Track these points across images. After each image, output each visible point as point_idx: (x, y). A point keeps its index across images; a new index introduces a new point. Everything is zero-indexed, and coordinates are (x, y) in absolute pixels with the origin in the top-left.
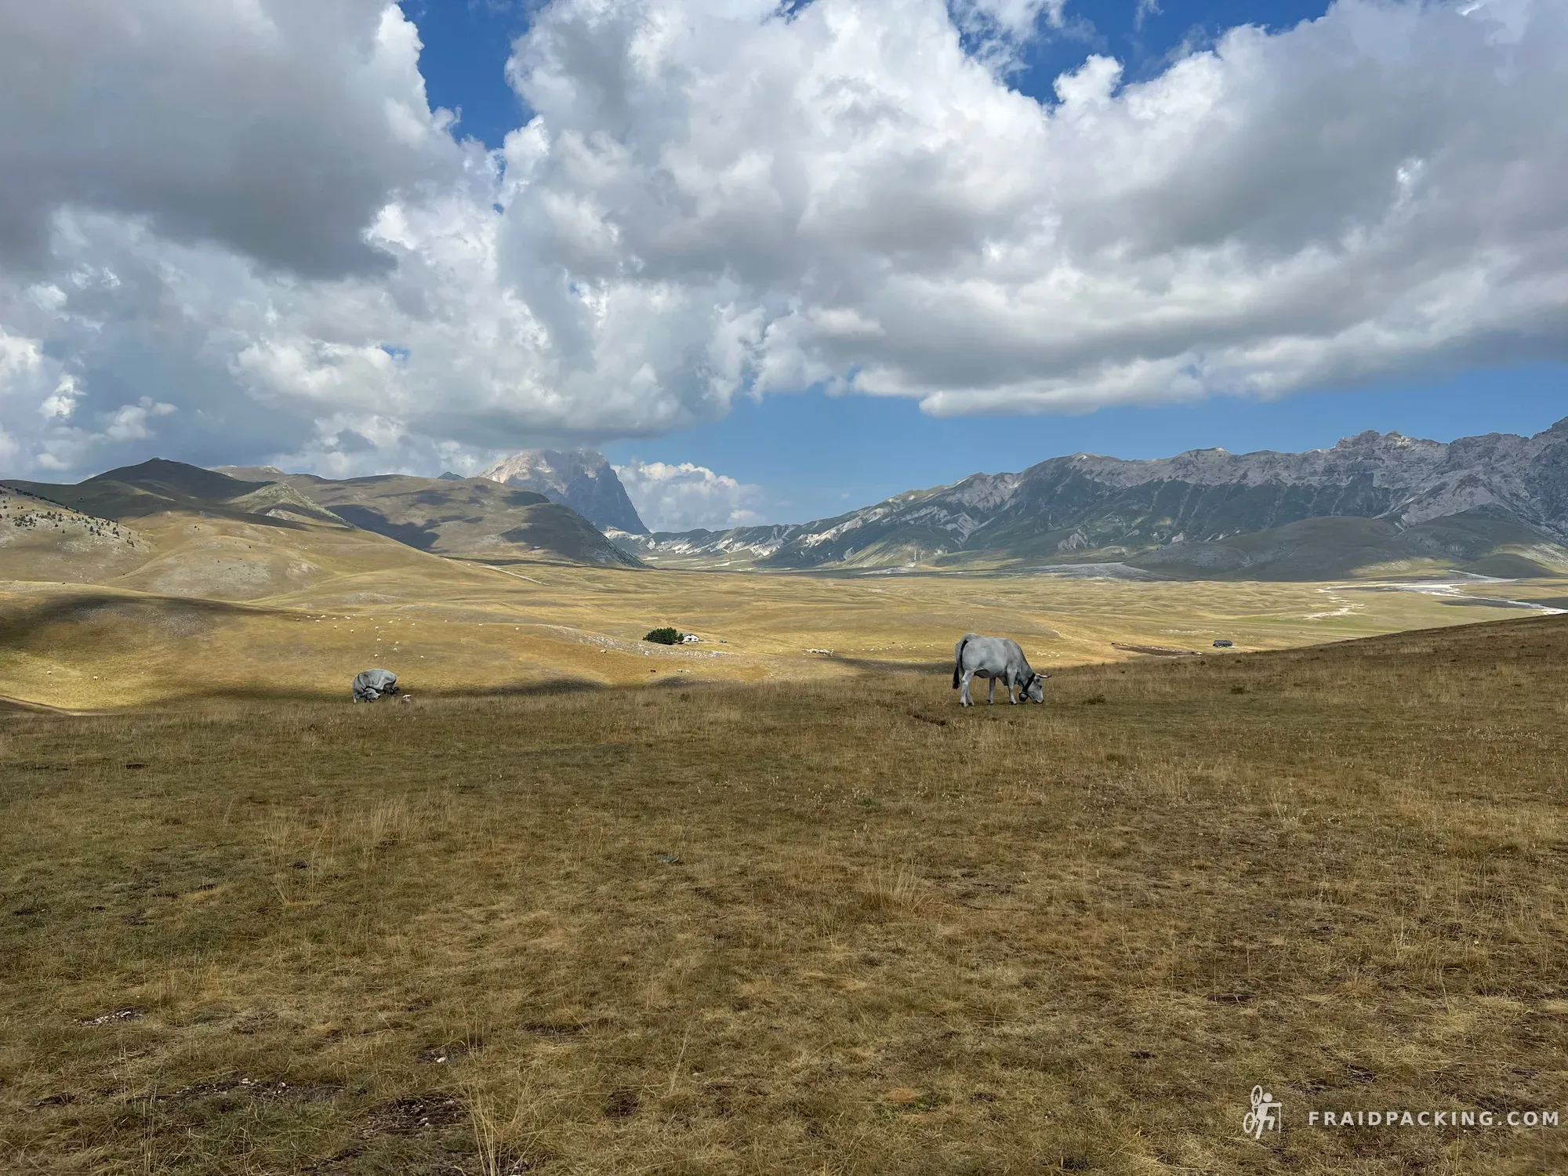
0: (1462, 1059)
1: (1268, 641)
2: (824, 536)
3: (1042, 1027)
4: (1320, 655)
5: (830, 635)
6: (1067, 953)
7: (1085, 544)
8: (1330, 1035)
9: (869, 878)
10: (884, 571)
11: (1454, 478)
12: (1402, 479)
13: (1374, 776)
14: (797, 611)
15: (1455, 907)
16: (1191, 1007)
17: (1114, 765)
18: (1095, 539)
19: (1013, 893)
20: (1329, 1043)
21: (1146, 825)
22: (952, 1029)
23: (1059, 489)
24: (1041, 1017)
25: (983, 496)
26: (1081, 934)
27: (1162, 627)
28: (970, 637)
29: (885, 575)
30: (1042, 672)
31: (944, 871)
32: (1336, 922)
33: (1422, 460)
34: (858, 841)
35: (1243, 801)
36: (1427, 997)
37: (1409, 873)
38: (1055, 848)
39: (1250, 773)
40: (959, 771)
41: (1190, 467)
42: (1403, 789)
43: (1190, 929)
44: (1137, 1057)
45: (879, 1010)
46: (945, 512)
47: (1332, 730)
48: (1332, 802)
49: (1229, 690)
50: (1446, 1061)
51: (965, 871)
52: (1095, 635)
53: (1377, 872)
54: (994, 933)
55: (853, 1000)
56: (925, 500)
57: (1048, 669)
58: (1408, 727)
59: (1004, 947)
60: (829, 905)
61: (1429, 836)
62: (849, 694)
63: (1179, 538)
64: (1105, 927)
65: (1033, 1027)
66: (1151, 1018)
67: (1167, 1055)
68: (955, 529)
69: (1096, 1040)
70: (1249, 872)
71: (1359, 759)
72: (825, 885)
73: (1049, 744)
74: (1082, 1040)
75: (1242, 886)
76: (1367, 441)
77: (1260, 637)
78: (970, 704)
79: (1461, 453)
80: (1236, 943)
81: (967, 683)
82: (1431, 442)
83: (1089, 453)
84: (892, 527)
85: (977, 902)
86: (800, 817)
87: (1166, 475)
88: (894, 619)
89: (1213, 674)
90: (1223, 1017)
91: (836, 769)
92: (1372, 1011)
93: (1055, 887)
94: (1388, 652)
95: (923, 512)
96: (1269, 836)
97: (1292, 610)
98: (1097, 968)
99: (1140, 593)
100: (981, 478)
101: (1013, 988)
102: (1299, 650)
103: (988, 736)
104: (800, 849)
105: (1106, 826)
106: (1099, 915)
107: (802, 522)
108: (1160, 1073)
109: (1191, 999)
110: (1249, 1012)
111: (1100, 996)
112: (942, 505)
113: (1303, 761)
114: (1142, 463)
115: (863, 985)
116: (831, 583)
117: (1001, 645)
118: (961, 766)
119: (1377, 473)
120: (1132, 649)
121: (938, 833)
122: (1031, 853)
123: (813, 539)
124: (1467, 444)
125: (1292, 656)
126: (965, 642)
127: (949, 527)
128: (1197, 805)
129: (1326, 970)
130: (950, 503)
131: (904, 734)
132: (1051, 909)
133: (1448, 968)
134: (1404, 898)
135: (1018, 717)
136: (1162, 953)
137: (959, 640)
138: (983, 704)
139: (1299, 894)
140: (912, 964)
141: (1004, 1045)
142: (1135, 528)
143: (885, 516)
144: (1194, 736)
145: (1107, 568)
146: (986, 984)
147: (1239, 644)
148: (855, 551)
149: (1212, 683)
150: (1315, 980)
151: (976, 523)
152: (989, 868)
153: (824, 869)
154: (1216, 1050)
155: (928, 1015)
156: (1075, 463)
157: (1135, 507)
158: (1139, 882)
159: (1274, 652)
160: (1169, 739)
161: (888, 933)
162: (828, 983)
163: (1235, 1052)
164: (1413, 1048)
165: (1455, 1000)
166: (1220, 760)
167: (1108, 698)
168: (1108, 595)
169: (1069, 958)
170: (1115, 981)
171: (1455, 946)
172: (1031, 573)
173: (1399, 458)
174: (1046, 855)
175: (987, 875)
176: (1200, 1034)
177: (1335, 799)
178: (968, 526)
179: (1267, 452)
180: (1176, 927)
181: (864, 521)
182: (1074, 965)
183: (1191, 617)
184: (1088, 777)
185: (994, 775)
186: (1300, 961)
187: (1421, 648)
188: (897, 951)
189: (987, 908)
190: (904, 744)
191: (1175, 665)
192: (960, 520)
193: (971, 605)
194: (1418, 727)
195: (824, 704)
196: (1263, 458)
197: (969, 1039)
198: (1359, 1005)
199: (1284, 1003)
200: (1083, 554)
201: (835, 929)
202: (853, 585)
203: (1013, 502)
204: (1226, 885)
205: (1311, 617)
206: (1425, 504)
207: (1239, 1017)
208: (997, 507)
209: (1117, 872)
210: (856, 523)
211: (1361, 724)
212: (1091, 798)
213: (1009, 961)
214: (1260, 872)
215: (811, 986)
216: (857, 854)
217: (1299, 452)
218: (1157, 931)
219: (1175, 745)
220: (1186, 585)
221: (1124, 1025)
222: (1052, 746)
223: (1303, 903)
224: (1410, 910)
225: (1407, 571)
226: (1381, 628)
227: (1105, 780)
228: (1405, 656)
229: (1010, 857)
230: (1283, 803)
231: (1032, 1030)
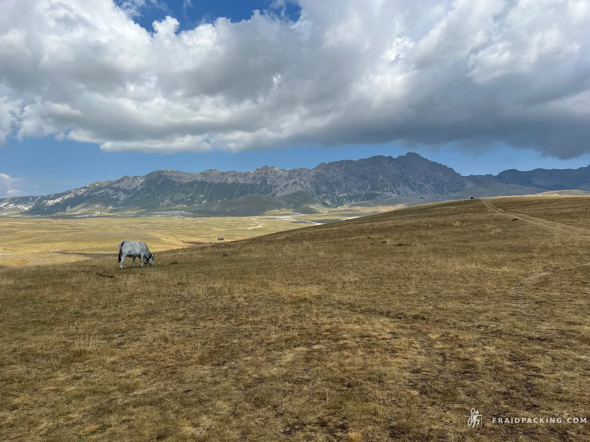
0: (290, 369)
1: (236, 237)
2: (56, 201)
3: (150, 389)
4: (252, 241)
5: (61, 244)
6: (160, 359)
7: (170, 204)
8: (250, 370)
9: (77, 344)
10: (86, 216)
11: (291, 182)
12: (276, 182)
13: (267, 280)
14: (44, 234)
15: (289, 320)
16: (205, 370)
17: (180, 286)
18: (174, 202)
19: (140, 340)
20: (250, 373)
21: (191, 307)
22: (113, 397)
23: (159, 183)
24: (150, 385)
25: (129, 184)
26: (166, 351)
27: (199, 234)
28: (125, 242)
29: (86, 217)
30: (154, 253)
31: (111, 336)
32: (254, 331)
33: (281, 176)
34: (72, 329)
35: (225, 294)
36: (280, 351)
37: (276, 312)
38: (157, 320)
39: (228, 284)
40: (118, 296)
41: (207, 176)
42: (276, 284)
43: (206, 342)
44: (186, 392)
45: (81, 397)
46: (112, 191)
47: (255, 267)
48: (254, 291)
49: (222, 255)
50: (285, 371)
51: (120, 334)
52: (175, 238)
53: (267, 312)
54: (131, 357)
55: (68, 395)
56: (104, 186)
57: (157, 252)
58: (277, 264)
59: (135, 361)
60: (57, 358)
61: (282, 298)
62: (69, 268)
63: (204, 202)
64: (175, 347)
65: (147, 390)
66: (191, 377)
67: (196, 389)
68: (117, 198)
69: (171, 389)
70: (227, 319)
71: (263, 275)
72: (56, 350)
73: (155, 281)
74: (165, 390)
75: (224, 324)
76: (265, 169)
77: (233, 236)
78: (124, 268)
79: (292, 173)
80: (222, 344)
81: (123, 260)
82: (284, 170)
83: (171, 170)
84: (89, 197)
85: (125, 346)
86: (44, 323)
87: (199, 178)
88: (90, 235)
89: (217, 250)
90: (216, 371)
91: (62, 301)
92: (264, 359)
93: (157, 335)
94: (273, 239)
95: (102, 191)
96: (234, 305)
97: (243, 226)
98: (171, 363)
99: (191, 222)
100: (127, 178)
101: (139, 376)
102: (245, 240)
103: (131, 281)
104: (44, 337)
105: (176, 309)
106: (173, 343)
107: (45, 195)
108: (194, 396)
109: (206, 367)
110: (225, 367)
111: (173, 373)
112: (111, 188)
113: (246, 278)
114: (190, 174)
115: (73, 388)
116: (60, 221)
117: (138, 244)
118: (119, 294)
119: (268, 180)
120: (189, 243)
121: (109, 321)
122: (147, 323)
123: (50, 202)
124: (294, 171)
125: (243, 242)
126: (123, 243)
127: (115, 197)
128: (210, 297)
129: (250, 348)
130: (115, 187)
131: (95, 283)
132: (155, 344)
133: (286, 340)
134: (274, 320)
135: (144, 272)
136: (195, 353)
137: (120, 243)
138: (130, 268)
139: (243, 324)
140: (96, 375)
141: (135, 399)
142: (189, 198)
143: (85, 193)
144: (209, 273)
145: (179, 213)
146: (128, 377)
147: (227, 239)
148: (72, 207)
149: (216, 254)
150: (247, 352)
151: (126, 195)
152: (130, 332)
153: (55, 343)
154: (214, 384)
155: (102, 394)
156: (165, 173)
157: (188, 190)
158: (188, 328)
159: (238, 241)
160: (201, 275)
161: (86, 365)
162: (56, 391)
163: (220, 382)
164: (275, 369)
165: (288, 351)
166: (218, 280)
167: (179, 261)
168: (180, 223)
169: (161, 361)
170: (178, 366)
171: (288, 333)
172: (149, 215)
173: (275, 175)
174: (153, 323)
175: (129, 335)
176: (209, 379)
177: (255, 290)
178: (123, 197)
179: (234, 171)
180: (201, 343)
181: (76, 194)
182: (163, 363)
183: (209, 230)
184: (170, 292)
185: (133, 296)
186: (242, 347)
187: (283, 237)
188: (90, 371)
189: (129, 348)
190: (95, 287)
191: (204, 248)
192: (119, 194)
193: (125, 229)
194: (280, 263)
195: (57, 274)
196: (232, 173)
197: (121, 400)
198: (260, 358)
199: (237, 362)
200: (169, 208)
201: (60, 368)
202: (70, 222)
203: (141, 187)
204: (219, 324)
205: (249, 228)
206: (283, 190)
207: (222, 370)
208: (134, 189)
209: (180, 326)
210: (72, 195)
211: (264, 264)
212: (172, 300)
213: (138, 366)
214: (230, 318)
215: (48, 393)
216: (72, 335)
217: (244, 172)
218: (194, 345)
219: (203, 276)
220: (208, 219)
221: (181, 381)
222: (156, 282)
223: (244, 327)
224: (276, 323)
225: (278, 212)
226: (271, 231)
227: (177, 292)
228: (278, 240)
229: (139, 326)
230: (238, 293)
231: (146, 391)
